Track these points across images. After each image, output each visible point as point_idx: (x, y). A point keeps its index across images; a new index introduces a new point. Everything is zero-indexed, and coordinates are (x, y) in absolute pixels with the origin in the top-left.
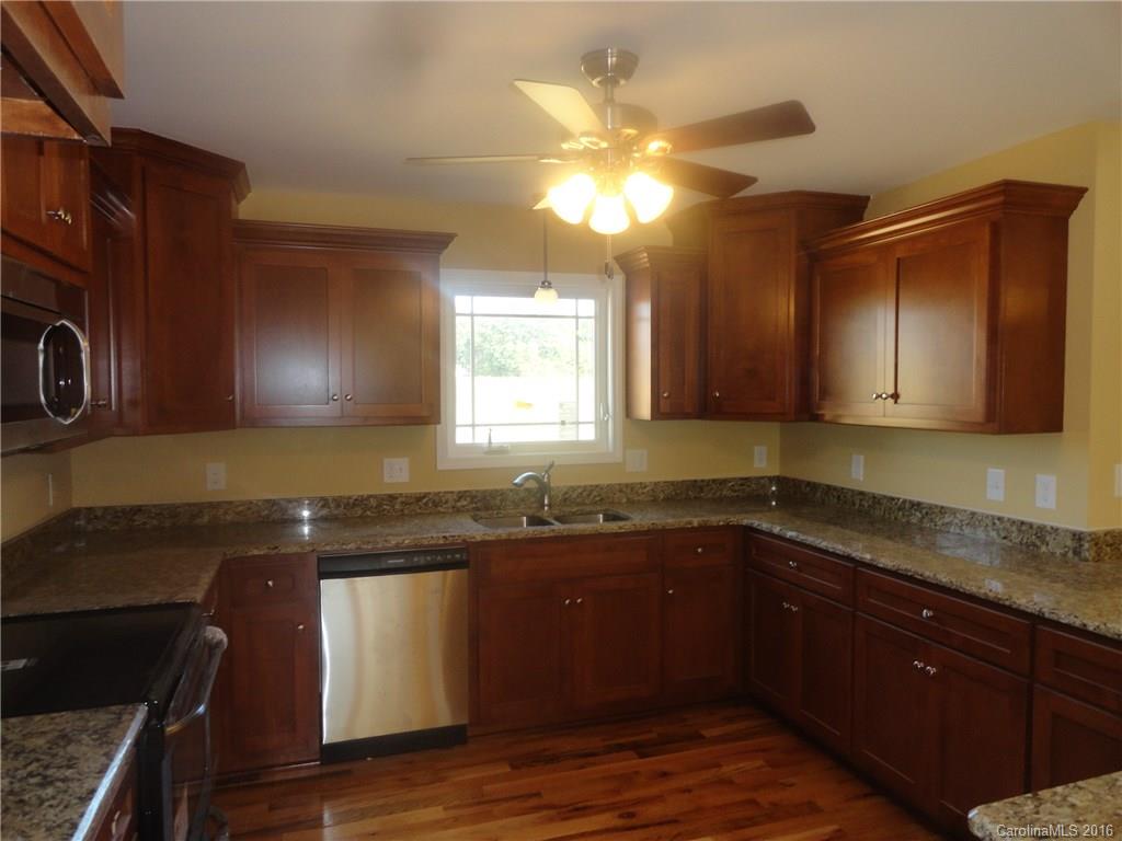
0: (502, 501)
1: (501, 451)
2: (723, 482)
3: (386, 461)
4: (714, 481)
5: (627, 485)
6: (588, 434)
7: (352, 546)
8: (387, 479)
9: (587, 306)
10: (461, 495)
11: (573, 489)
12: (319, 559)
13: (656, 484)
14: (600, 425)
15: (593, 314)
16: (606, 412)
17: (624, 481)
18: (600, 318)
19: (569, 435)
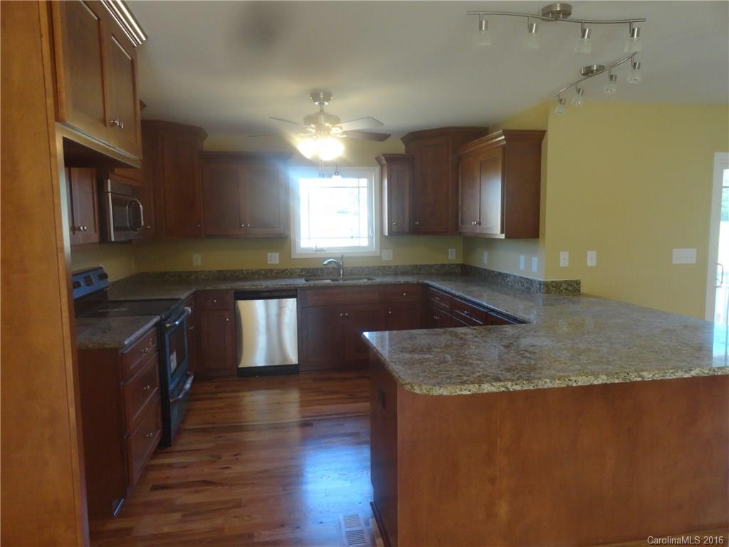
0: (322, 273)
1: (322, 250)
2: (432, 266)
3: (269, 254)
4: (426, 265)
5: (382, 267)
6: (364, 242)
7: (248, 287)
8: (269, 262)
9: (364, 182)
10: (303, 270)
11: (356, 268)
12: (235, 293)
13: (397, 266)
14: (370, 238)
15: (366, 185)
16: (372, 232)
17: (380, 265)
18: (369, 187)
19: (355, 243)
